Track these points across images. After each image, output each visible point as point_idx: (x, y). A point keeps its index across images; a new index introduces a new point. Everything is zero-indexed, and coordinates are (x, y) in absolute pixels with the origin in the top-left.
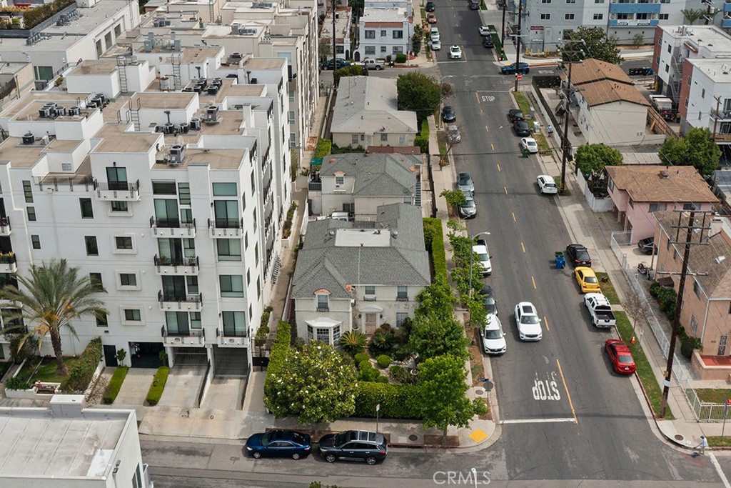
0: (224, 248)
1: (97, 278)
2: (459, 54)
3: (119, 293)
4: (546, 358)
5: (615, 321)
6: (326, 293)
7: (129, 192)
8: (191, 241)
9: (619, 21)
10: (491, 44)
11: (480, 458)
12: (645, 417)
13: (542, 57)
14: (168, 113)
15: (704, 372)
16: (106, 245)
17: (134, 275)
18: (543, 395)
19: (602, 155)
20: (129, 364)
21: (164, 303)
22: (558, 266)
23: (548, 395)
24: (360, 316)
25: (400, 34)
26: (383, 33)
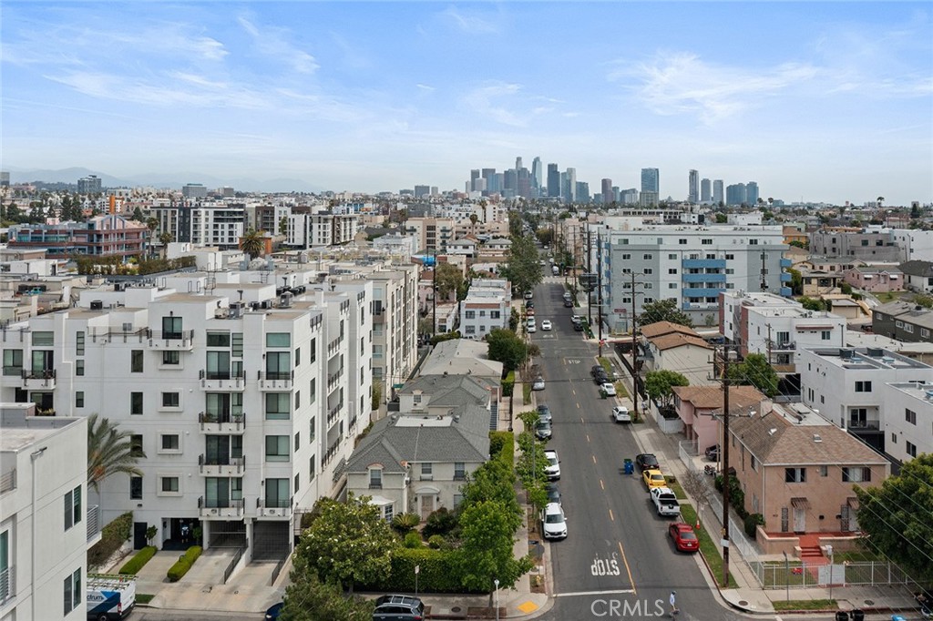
0: (274, 405)
1: (138, 439)
2: (549, 326)
3: (159, 459)
4: (608, 541)
5: (678, 508)
6: (379, 467)
7: (181, 340)
8: (240, 395)
9: (691, 304)
10: (581, 328)
12: (708, 588)
13: (626, 335)
14: (241, 292)
15: (768, 544)
16: (152, 403)
17: (177, 436)
18: (602, 571)
19: (669, 378)
20: (160, 546)
21: (205, 467)
22: (628, 471)
23: (607, 570)
24: (416, 499)
25: (497, 315)
26: (482, 314)
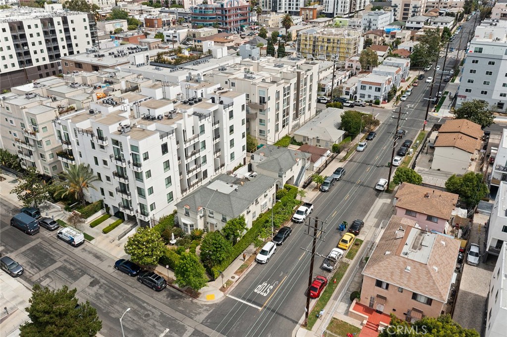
1: (99, 174)
3: (106, 183)
4: (282, 273)
6: (188, 208)
7: (101, 141)
8: (125, 168)
11: (200, 308)
12: (297, 323)
17: (110, 177)
18: (260, 291)
20: (112, 214)
23: (263, 291)
24: (208, 223)
25: (379, 90)
26: (370, 88)
